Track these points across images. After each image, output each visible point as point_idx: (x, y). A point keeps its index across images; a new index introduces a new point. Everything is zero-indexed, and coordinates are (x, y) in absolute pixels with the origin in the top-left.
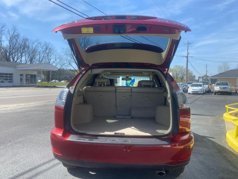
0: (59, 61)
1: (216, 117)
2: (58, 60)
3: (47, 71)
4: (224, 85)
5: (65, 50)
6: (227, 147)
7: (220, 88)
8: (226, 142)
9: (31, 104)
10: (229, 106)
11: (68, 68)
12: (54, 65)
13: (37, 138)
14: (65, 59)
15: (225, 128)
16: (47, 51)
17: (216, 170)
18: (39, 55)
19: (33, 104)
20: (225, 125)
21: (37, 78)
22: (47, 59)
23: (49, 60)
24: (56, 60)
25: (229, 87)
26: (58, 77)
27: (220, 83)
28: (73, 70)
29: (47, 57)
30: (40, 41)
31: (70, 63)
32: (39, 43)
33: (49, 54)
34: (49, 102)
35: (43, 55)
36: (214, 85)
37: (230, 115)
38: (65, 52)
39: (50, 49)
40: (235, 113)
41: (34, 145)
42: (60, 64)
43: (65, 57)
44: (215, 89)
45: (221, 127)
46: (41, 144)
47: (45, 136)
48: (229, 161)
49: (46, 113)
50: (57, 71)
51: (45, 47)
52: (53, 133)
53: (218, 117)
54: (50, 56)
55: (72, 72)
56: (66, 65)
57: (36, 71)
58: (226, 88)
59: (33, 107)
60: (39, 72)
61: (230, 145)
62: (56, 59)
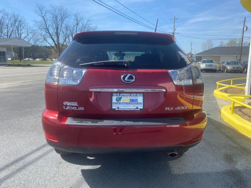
0: (32, 36)
1: (207, 94)
2: (30, 35)
3: (18, 48)
4: (209, 62)
5: (38, 23)
6: (223, 123)
7: (206, 65)
8: (221, 118)
9: (4, 84)
10: (220, 83)
11: (42, 44)
12: (26, 40)
13: (17, 122)
14: (39, 34)
15: (218, 104)
16: (17, 24)
17: (217, 147)
18: (6, 29)
19: (6, 85)
20: (217, 102)
21: (7, 55)
22: (17, 34)
23: (20, 35)
24: (28, 35)
25: (214, 64)
26: (32, 55)
27: (206, 60)
28: (49, 46)
29: (17, 31)
30: (7, 11)
31: (45, 39)
32: (6, 14)
33: (19, 28)
34: (25, 82)
35: (11, 29)
36: (200, 62)
37: (220, 92)
38: (39, 25)
39: (20, 21)
40: (225, 90)
41: (16, 131)
42: (34, 40)
43: (39, 31)
44: (201, 67)
45: (213, 104)
46: (24, 130)
47: (27, 119)
48: (228, 137)
49: (23, 94)
50: (30, 47)
51: (13, 19)
52: (45, 116)
53: (208, 94)
54: (21, 30)
55: (48, 49)
56: (41, 40)
57: (4, 47)
58: (211, 65)
59: (6, 88)
60: (9, 48)
61: (225, 121)
62: (27, 33)
